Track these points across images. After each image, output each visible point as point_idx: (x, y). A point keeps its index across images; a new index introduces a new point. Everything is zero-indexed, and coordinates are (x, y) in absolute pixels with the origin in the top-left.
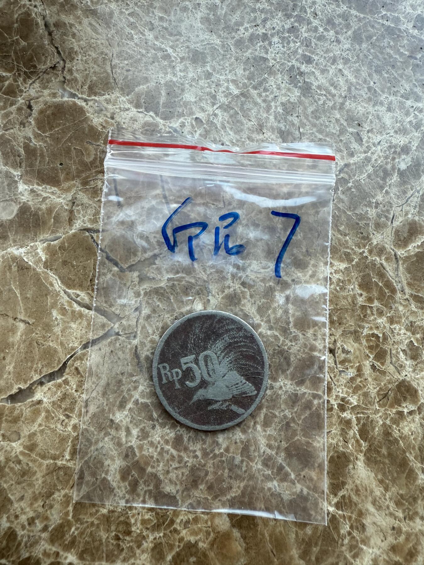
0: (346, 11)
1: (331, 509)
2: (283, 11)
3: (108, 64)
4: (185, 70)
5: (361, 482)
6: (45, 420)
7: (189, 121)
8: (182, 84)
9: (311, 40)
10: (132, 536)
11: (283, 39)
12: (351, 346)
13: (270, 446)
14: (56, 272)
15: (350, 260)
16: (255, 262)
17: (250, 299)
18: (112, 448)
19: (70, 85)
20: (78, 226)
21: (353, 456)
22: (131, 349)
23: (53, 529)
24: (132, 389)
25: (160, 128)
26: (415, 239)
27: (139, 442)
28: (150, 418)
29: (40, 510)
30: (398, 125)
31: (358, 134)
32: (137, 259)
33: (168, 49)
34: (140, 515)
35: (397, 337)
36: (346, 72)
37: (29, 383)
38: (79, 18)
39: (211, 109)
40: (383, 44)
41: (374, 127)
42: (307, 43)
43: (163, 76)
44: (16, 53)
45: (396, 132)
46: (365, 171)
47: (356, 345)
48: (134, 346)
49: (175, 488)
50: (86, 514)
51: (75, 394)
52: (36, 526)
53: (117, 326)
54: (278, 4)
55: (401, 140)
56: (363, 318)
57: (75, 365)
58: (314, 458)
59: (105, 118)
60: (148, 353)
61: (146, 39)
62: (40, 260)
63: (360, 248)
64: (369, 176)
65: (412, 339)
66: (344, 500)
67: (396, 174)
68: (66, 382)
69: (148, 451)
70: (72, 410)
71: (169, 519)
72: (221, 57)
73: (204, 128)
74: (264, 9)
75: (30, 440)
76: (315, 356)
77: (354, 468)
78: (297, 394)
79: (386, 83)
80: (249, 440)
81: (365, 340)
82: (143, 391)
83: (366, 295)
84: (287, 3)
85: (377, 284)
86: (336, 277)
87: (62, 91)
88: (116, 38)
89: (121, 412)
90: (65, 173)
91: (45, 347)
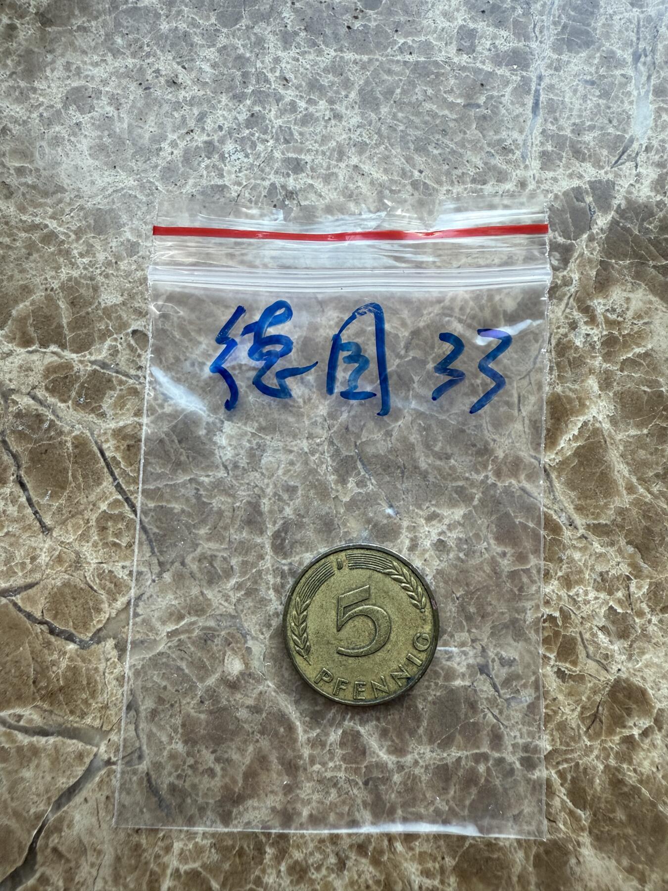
0: (335, 57)
2: (227, 92)
4: (89, 251)
5: (598, 882)
7: (123, 340)
8: (92, 279)
9: (290, 128)
11: (242, 141)
12: (513, 650)
13: (427, 873)
15: (468, 500)
21: (571, 841)
22: (140, 781)
24: (162, 853)
25: (75, 369)
26: (567, 426)
32: (104, 617)
33: (48, 222)
35: (585, 608)
36: (366, 168)
40: (415, 97)
42: (286, 137)
43: (53, 273)
47: (521, 645)
48: (144, 775)
53: (103, 748)
54: (215, 81)
56: (519, 594)
57: (51, 845)
58: (507, 867)
60: (172, 779)
63: (478, 472)
65: (611, 603)
68: (44, 880)
72: (144, 208)
73: (152, 345)
74: (193, 98)
76: (458, 688)
77: (579, 862)
78: (447, 764)
79: (440, 165)
80: (388, 876)
81: (532, 632)
82: (182, 851)
83: (513, 551)
84: (230, 75)
85: (525, 527)
86: (452, 537)
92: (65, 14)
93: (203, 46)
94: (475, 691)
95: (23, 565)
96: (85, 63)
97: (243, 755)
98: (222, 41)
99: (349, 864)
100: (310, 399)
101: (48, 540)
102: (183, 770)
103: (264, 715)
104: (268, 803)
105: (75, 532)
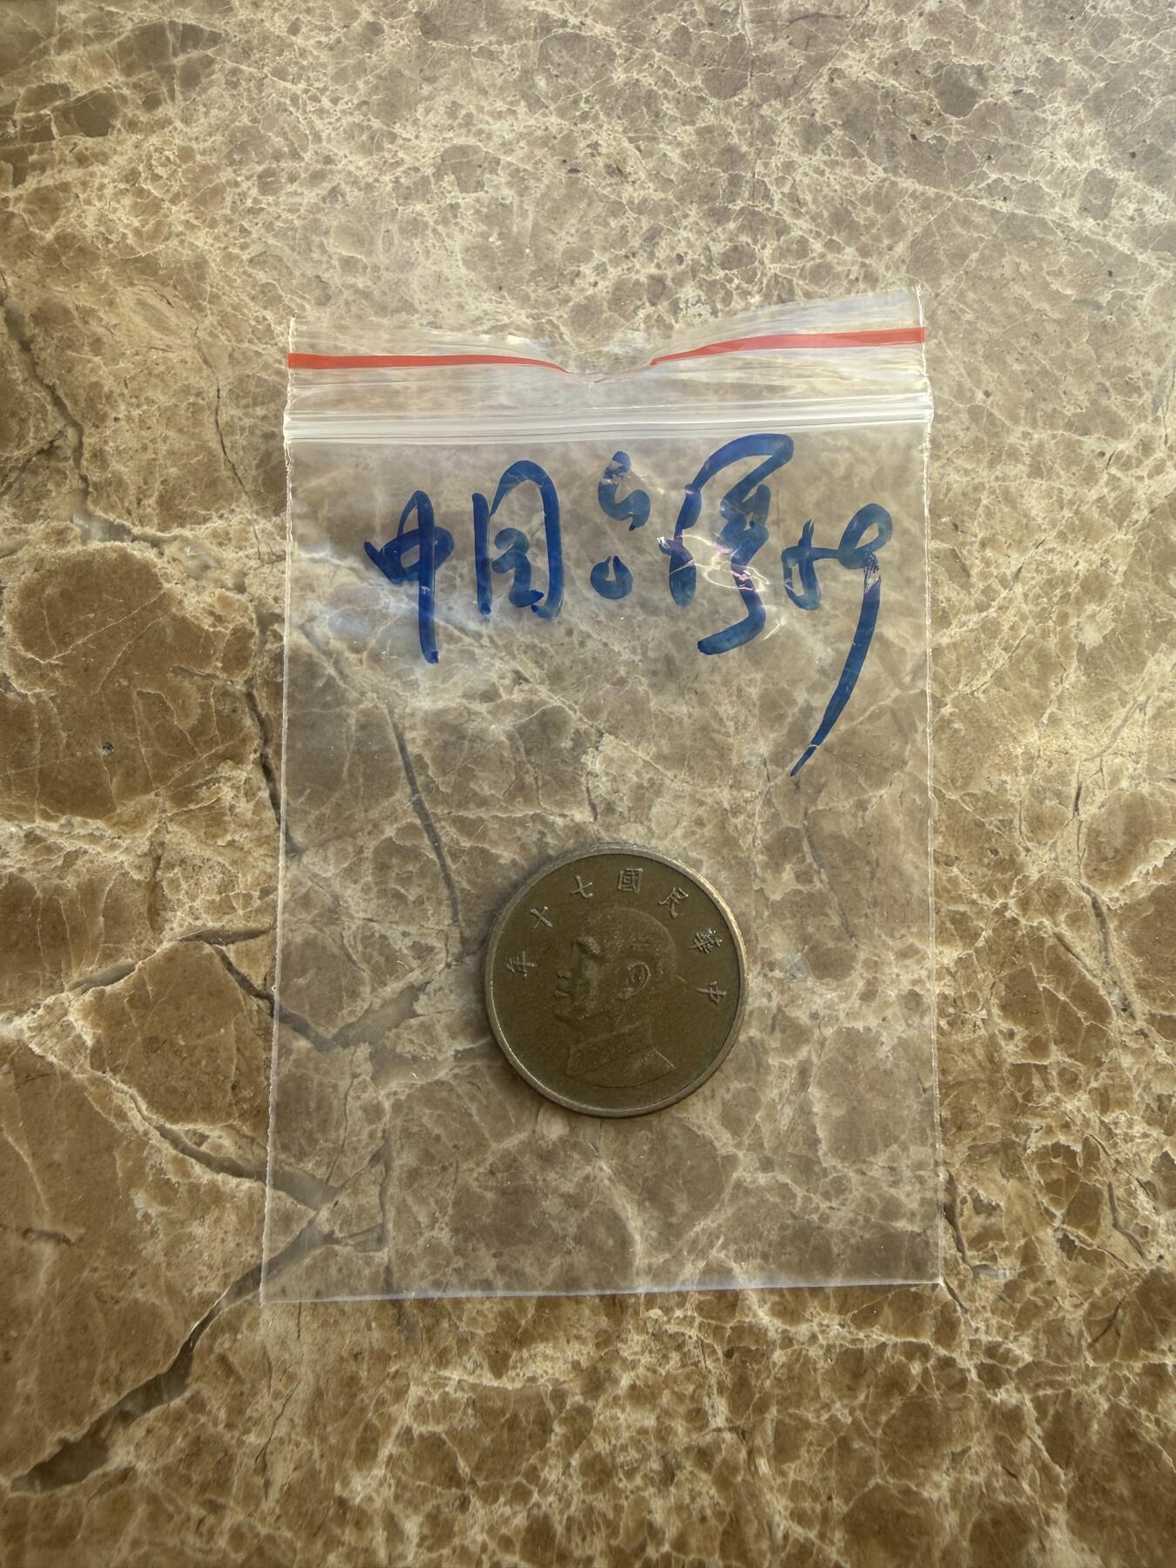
0: (884, 180)
2: (701, 203)
3: (208, 419)
6: (148, 1525)
7: (465, 571)
9: (790, 282)
11: (711, 287)
12: (997, 1189)
13: (799, 1517)
14: (131, 1074)
15: (970, 936)
19: (103, 502)
20: (177, 930)
21: (1037, 1513)
22: (373, 1278)
24: (388, 1397)
26: (1147, 850)
27: (427, 1556)
28: (451, 1479)
30: (1067, 513)
31: (954, 555)
32: (361, 1006)
37: (89, 1421)
38: (104, 288)
39: (526, 529)
41: (999, 527)
42: (782, 294)
45: (1062, 536)
46: (984, 666)
47: (1012, 1185)
48: (382, 1269)
51: (228, 1436)
53: (324, 1214)
54: (684, 181)
55: (1079, 560)
56: (1022, 1105)
57: (217, 1349)
58: (928, 1533)
59: (218, 591)
60: (424, 1286)
62: (79, 1044)
63: (992, 896)
64: (999, 679)
65: (1167, 1148)
67: (1075, 664)
70: (223, 1485)
74: (644, 201)
76: (900, 1233)
77: (1043, 1549)
78: (861, 1351)
79: (1019, 389)
80: (738, 1508)
81: (1034, 1168)
82: (421, 1401)
83: (1026, 1033)
84: (711, 175)
85: (1052, 999)
86: (934, 990)
87: (81, 522)
88: (223, 338)
89: (365, 1473)
90: (120, 771)
91: (123, 1305)
92: (463, 23)
93: (673, 119)
94: (927, 1244)
95: (248, 898)
96: (481, 109)
97: (541, 1269)
98: (707, 118)
99: (680, 1476)
100: (745, 725)
101: (294, 867)
102: (444, 1274)
103: (586, 1213)
104: (569, 1353)
105: (338, 862)
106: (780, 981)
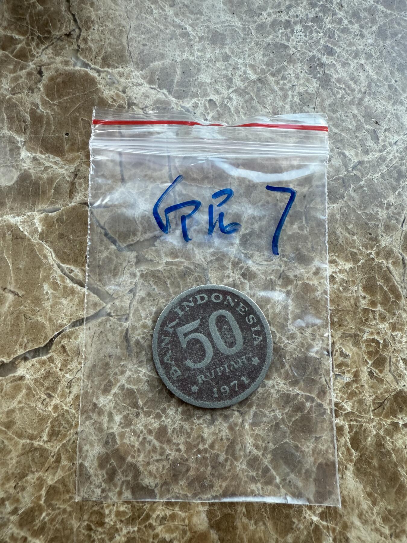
0: (373, 5)
1: (315, 519)
3: (125, 36)
4: (203, 50)
5: (349, 492)
6: (25, 397)
7: (203, 102)
8: (199, 64)
9: (334, 31)
10: (105, 528)
11: (306, 27)
12: (350, 349)
13: (257, 447)
14: (51, 244)
15: (356, 261)
16: (257, 253)
17: (249, 291)
18: (93, 433)
19: (84, 55)
20: (78, 199)
21: (343, 465)
22: (121, 332)
23: (23, 513)
24: (118, 373)
25: (172, 106)
27: (121, 430)
28: (135, 405)
29: (12, 491)
31: (375, 132)
32: (136, 239)
33: (187, 27)
34: (116, 506)
35: (398, 345)
36: (367, 68)
37: (12, 357)
39: (226, 92)
41: (392, 126)
42: (330, 35)
43: (180, 53)
44: (31, 16)
46: (378, 171)
47: (355, 349)
48: (125, 329)
49: (155, 481)
50: (58, 500)
51: (60, 373)
52: (5, 508)
53: (109, 306)
56: (364, 322)
57: (62, 343)
58: (302, 463)
59: (116, 91)
60: (139, 338)
61: (166, 15)
62: (36, 230)
63: (367, 249)
64: (382, 176)
66: (329, 510)
68: (51, 360)
69: (130, 440)
70: (54, 389)
71: (145, 513)
72: (241, 40)
73: (217, 111)
75: (8, 417)
76: (311, 357)
77: (342, 478)
78: (290, 394)
80: (235, 438)
81: (364, 345)
82: (130, 377)
83: (370, 298)
85: (381, 288)
86: (339, 277)
87: (74, 60)
88: (136, 11)
89: (105, 396)
90: (70, 143)
91: (33, 321)
94: (320, 363)
95: (105, 194)
99: (216, 423)
101: (123, 187)
102: (147, 336)
105: (138, 190)
106: (286, 262)
